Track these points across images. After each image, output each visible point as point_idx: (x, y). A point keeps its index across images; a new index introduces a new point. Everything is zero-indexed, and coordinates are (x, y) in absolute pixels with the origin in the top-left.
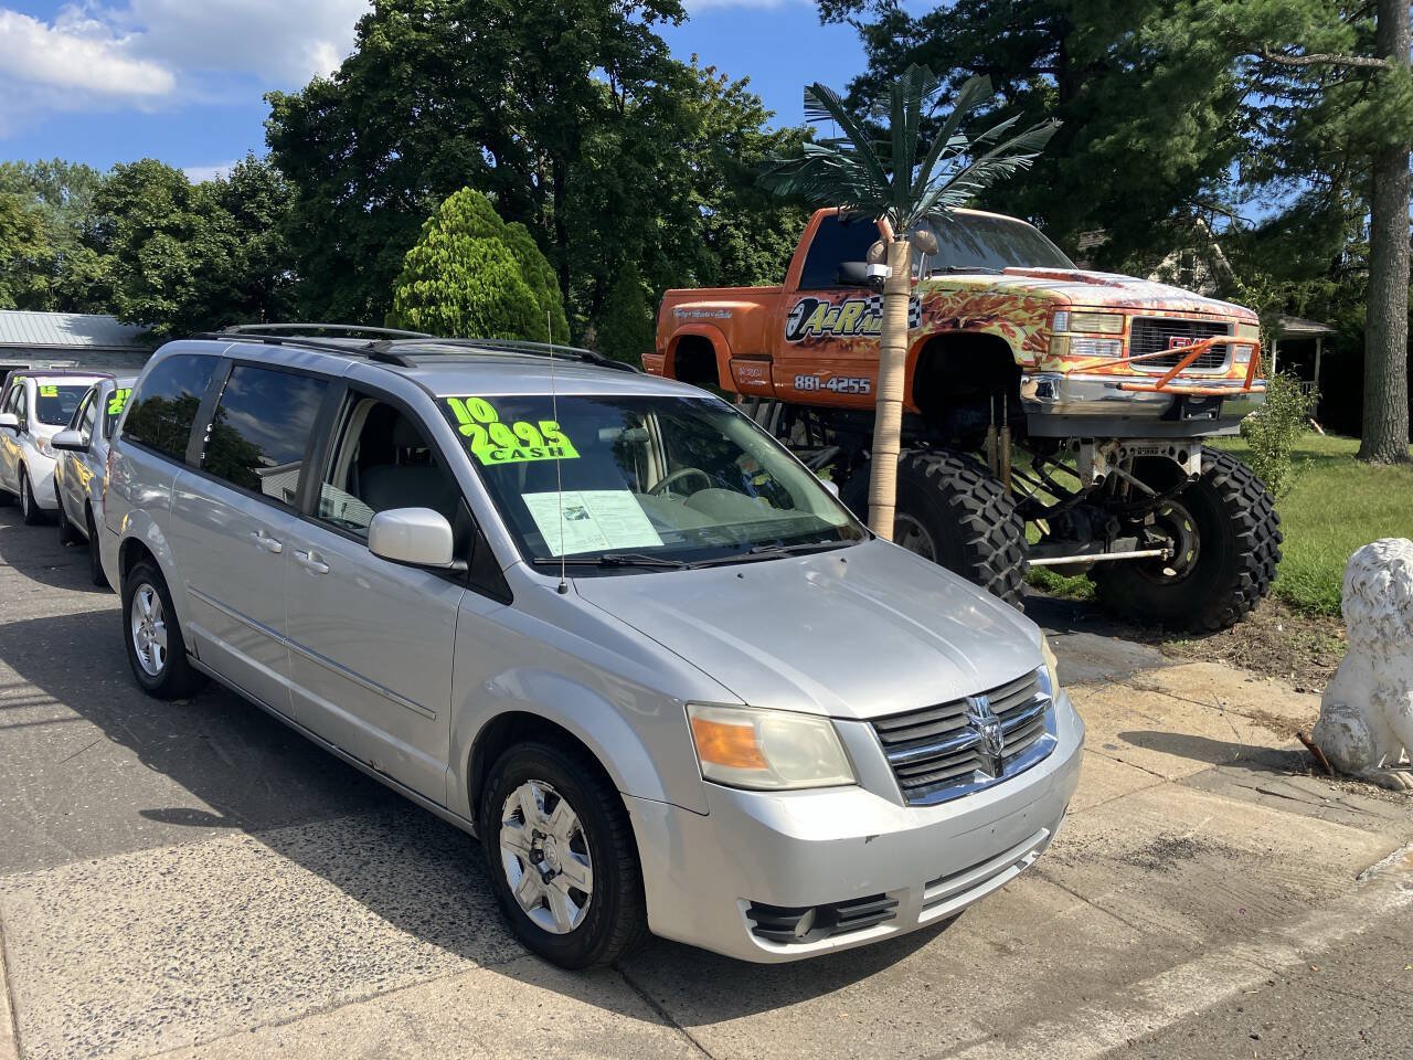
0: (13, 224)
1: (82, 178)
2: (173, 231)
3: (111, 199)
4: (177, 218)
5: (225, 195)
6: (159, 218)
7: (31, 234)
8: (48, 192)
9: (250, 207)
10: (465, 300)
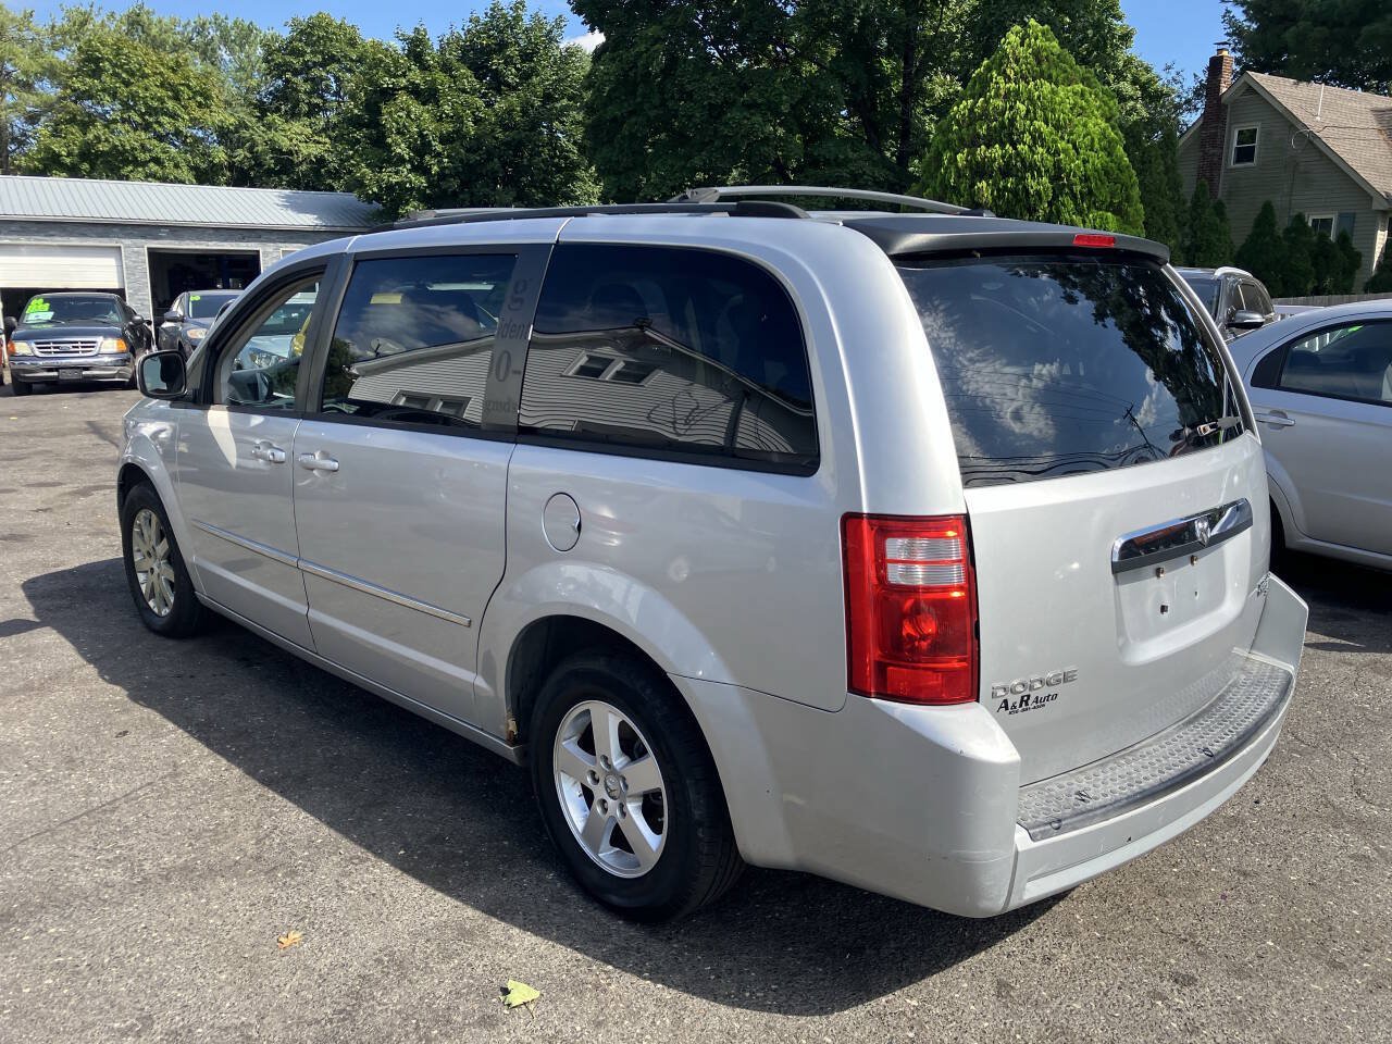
0: (188, 87)
1: (245, 35)
2: (414, 91)
3: (288, 58)
4: (416, 76)
5: (465, 50)
6: (395, 76)
7: (207, 97)
8: (207, 53)
9: (496, 62)
10: (1057, 166)
